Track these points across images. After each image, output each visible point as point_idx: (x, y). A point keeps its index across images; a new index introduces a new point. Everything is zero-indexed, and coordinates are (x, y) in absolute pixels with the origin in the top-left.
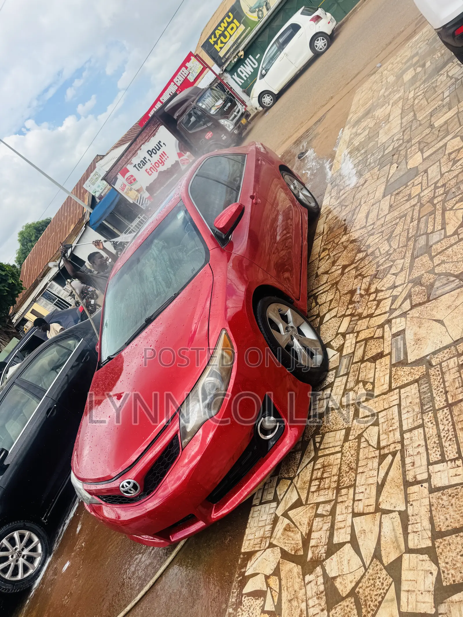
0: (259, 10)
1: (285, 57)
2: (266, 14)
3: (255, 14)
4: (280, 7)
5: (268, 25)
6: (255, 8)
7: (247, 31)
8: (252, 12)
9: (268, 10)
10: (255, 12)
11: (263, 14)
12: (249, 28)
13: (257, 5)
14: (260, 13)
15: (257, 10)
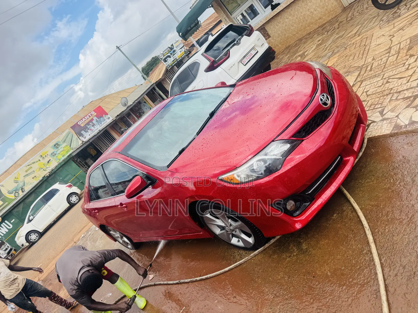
0: (16, 192)
1: (48, 207)
2: (21, 195)
3: (13, 195)
4: (33, 190)
5: (22, 201)
6: (13, 191)
7: (4, 205)
8: (10, 193)
9: (23, 192)
10: (12, 193)
11: (19, 194)
12: (7, 203)
13: (15, 189)
14: (17, 194)
15: (14, 192)
